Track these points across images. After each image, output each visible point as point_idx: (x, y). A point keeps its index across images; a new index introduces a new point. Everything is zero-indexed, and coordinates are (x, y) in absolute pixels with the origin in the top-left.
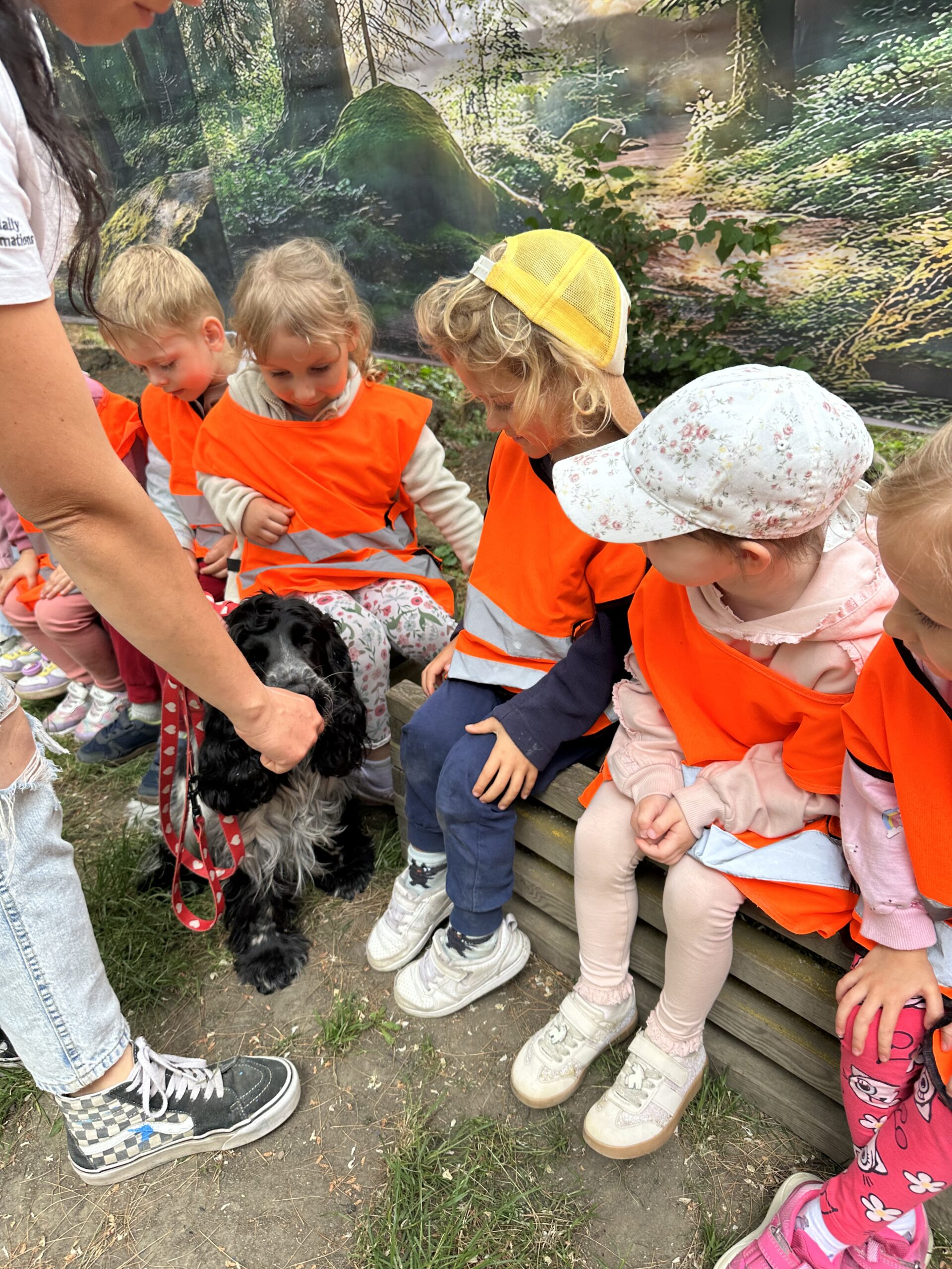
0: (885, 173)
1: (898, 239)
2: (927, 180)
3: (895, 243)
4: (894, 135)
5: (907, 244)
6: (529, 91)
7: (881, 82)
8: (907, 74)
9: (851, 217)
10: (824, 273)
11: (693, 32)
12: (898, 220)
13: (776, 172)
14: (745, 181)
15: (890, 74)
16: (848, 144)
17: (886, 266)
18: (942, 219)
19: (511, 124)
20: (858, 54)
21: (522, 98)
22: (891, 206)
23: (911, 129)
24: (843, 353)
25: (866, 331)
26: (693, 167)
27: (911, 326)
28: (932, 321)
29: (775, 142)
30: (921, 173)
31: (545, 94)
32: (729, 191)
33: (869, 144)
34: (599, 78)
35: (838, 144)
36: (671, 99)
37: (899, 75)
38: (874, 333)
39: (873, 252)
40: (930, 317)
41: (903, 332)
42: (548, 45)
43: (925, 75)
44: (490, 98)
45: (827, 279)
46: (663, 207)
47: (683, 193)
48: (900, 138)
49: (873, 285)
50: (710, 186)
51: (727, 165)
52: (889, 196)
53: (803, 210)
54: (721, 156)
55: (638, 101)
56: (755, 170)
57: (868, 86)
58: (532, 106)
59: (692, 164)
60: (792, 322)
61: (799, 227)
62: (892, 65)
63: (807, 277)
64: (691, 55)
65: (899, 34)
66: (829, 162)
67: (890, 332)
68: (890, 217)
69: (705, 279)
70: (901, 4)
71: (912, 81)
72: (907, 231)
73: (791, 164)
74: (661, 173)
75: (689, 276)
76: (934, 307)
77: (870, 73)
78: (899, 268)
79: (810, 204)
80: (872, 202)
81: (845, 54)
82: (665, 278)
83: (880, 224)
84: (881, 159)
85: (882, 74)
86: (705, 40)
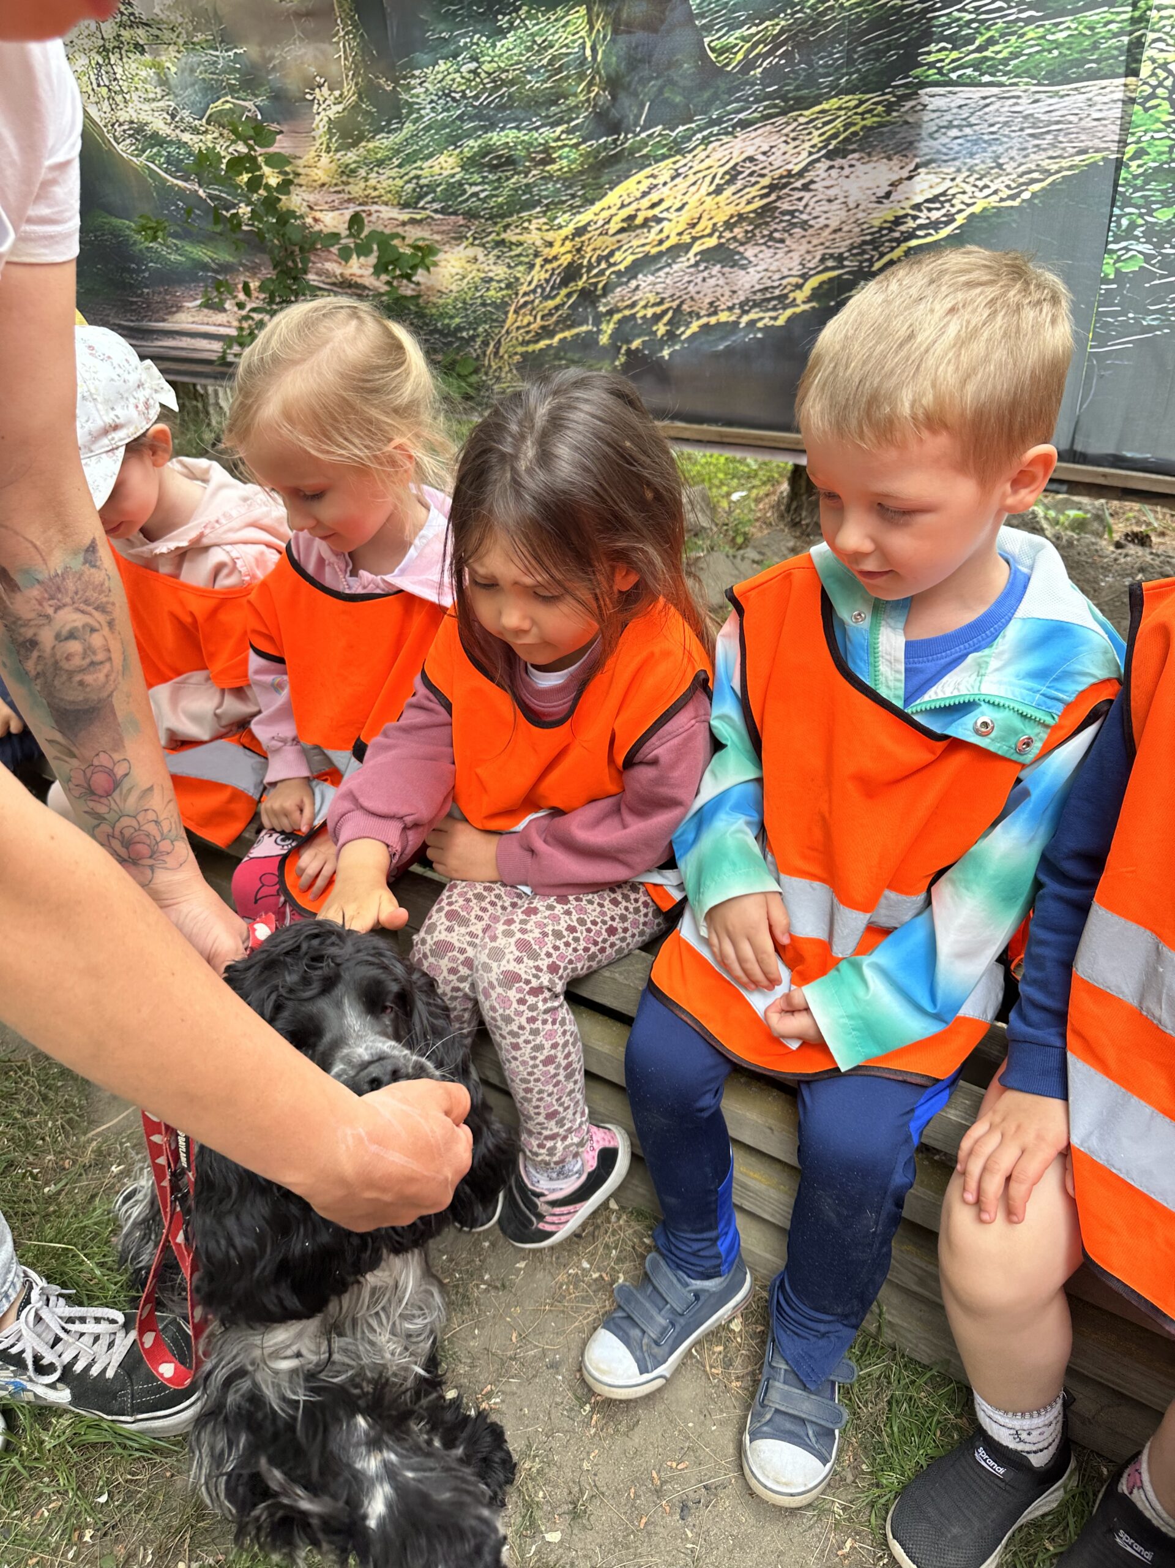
0: (490, 172)
1: (514, 239)
2: (525, 181)
3: (512, 243)
4: (489, 135)
5: (521, 244)
6: (157, 66)
7: (470, 81)
8: (489, 74)
9: (471, 215)
10: (460, 271)
12: (509, 220)
13: (400, 166)
14: (374, 175)
15: (474, 72)
16: (454, 141)
17: (509, 267)
18: (544, 220)
19: (148, 100)
20: (445, 51)
21: (152, 72)
22: (500, 206)
23: (503, 129)
24: (496, 353)
25: (508, 332)
27: (543, 327)
28: (557, 323)
29: (392, 137)
30: (519, 173)
31: (173, 69)
32: (362, 184)
33: (471, 142)
35: (446, 141)
36: (292, 84)
37: (483, 75)
38: (513, 334)
39: (495, 252)
40: (555, 318)
41: (537, 334)
42: (162, 16)
43: (503, 76)
45: (464, 277)
46: (311, 198)
47: (323, 185)
48: (496, 138)
49: (503, 285)
50: (344, 178)
51: (355, 158)
52: (497, 196)
53: (429, 208)
54: (348, 147)
55: (262, 85)
56: (380, 163)
57: (460, 84)
58: (163, 81)
59: (323, 154)
60: (447, 321)
61: (429, 224)
62: (474, 65)
63: (447, 276)
64: (301, 40)
65: (475, 33)
66: (442, 158)
67: (528, 332)
68: (503, 216)
69: (361, 276)
70: (470, 4)
71: (494, 81)
72: (518, 231)
73: (410, 159)
74: (301, 162)
75: (347, 272)
76: (557, 308)
77: (458, 71)
78: (521, 268)
79: (433, 201)
80: (484, 200)
81: (433, 49)
82: (327, 274)
83: (496, 224)
84: (484, 157)
85: (470, 72)
86: (311, 25)
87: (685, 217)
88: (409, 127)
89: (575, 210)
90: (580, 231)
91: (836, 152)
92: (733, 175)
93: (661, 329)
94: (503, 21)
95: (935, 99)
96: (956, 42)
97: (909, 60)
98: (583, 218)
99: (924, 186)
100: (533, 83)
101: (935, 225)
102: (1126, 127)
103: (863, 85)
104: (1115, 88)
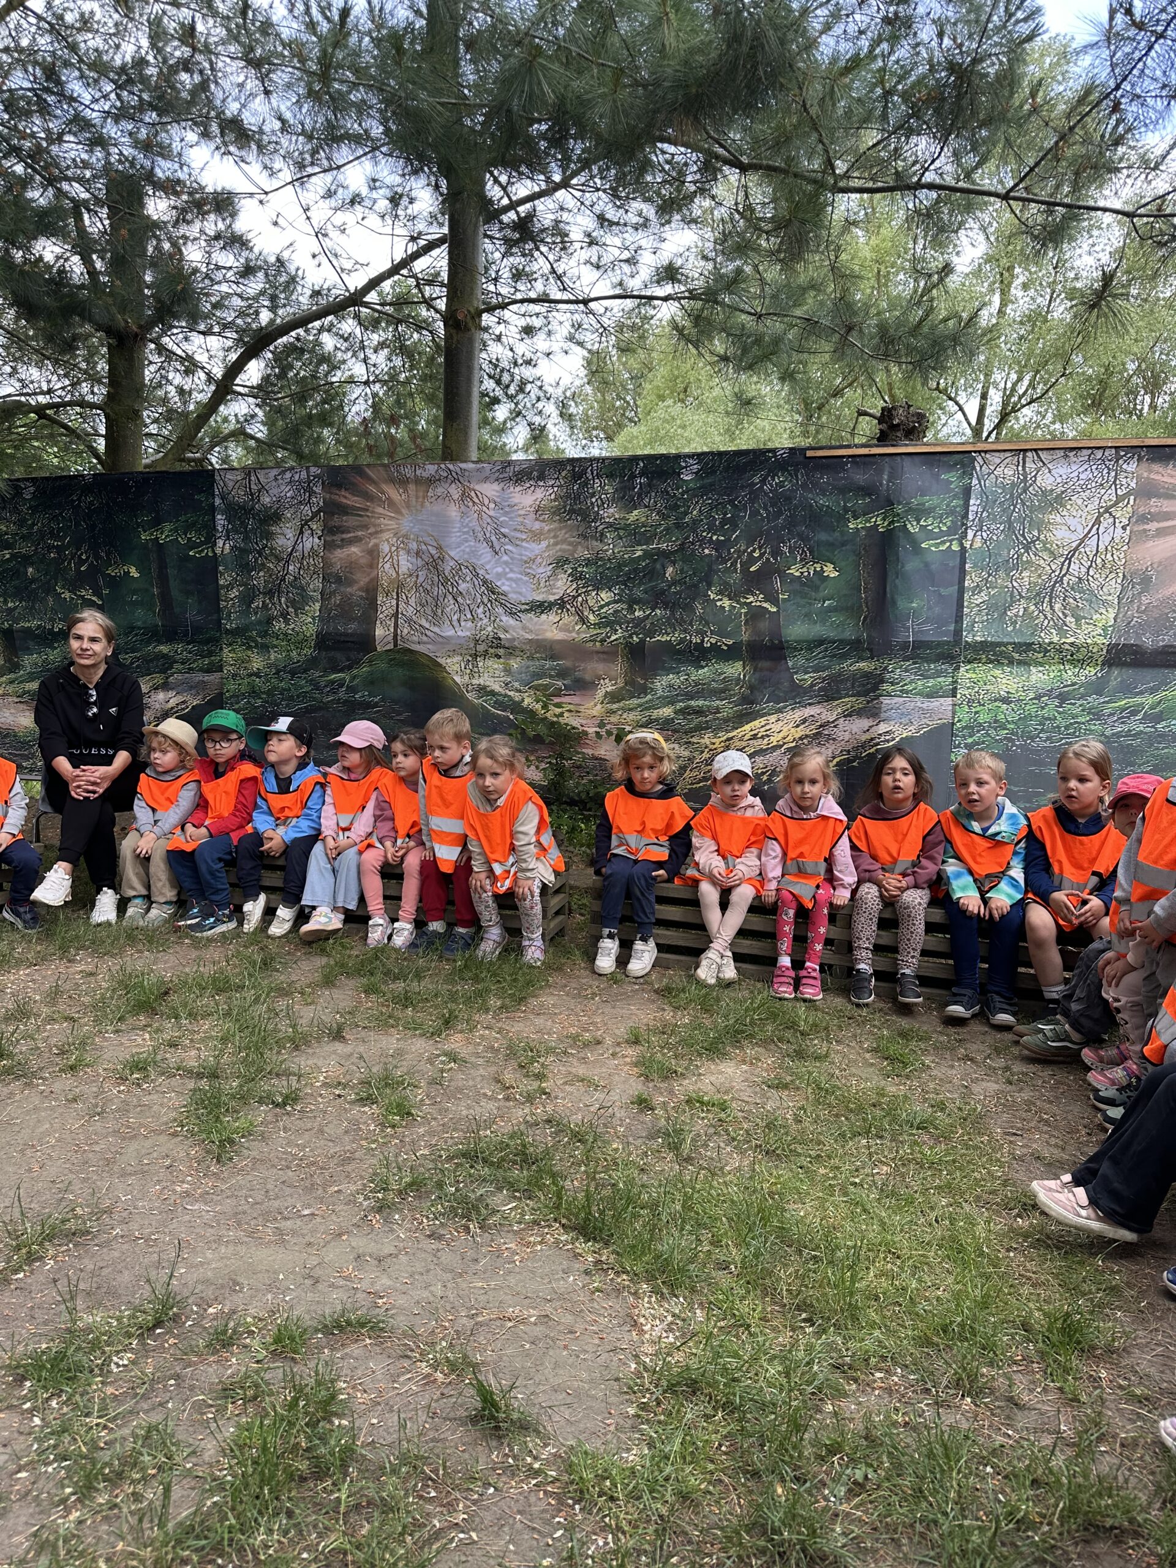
11: (598, 652)
26: (599, 706)
34: (548, 664)
36: (588, 677)
44: (481, 664)
87: (781, 735)
88: (649, 697)
89: (727, 731)
90: (729, 739)
91: (848, 715)
92: (804, 721)
93: (765, 778)
94: (703, 663)
95: (886, 701)
96: (892, 684)
97: (876, 688)
98: (731, 735)
99: (883, 728)
100: (714, 684)
101: (888, 741)
102: (954, 713)
103: (858, 695)
104: (949, 700)
